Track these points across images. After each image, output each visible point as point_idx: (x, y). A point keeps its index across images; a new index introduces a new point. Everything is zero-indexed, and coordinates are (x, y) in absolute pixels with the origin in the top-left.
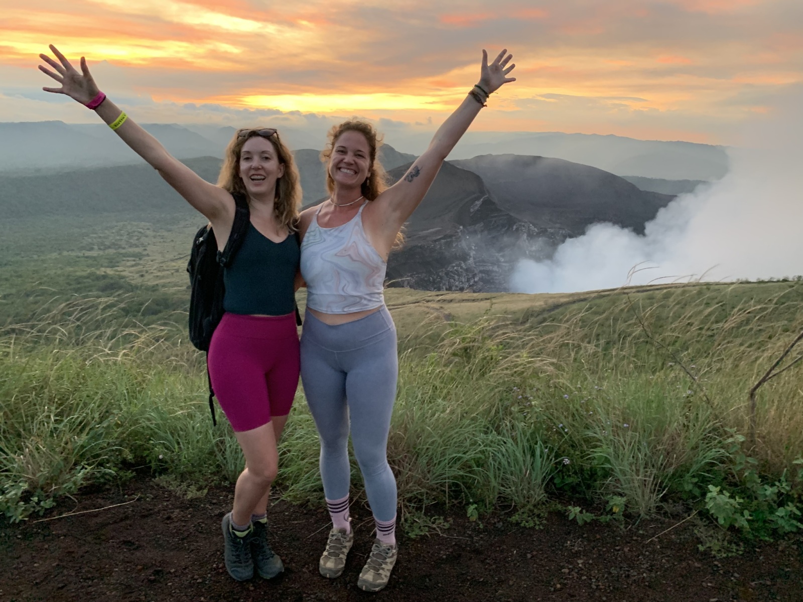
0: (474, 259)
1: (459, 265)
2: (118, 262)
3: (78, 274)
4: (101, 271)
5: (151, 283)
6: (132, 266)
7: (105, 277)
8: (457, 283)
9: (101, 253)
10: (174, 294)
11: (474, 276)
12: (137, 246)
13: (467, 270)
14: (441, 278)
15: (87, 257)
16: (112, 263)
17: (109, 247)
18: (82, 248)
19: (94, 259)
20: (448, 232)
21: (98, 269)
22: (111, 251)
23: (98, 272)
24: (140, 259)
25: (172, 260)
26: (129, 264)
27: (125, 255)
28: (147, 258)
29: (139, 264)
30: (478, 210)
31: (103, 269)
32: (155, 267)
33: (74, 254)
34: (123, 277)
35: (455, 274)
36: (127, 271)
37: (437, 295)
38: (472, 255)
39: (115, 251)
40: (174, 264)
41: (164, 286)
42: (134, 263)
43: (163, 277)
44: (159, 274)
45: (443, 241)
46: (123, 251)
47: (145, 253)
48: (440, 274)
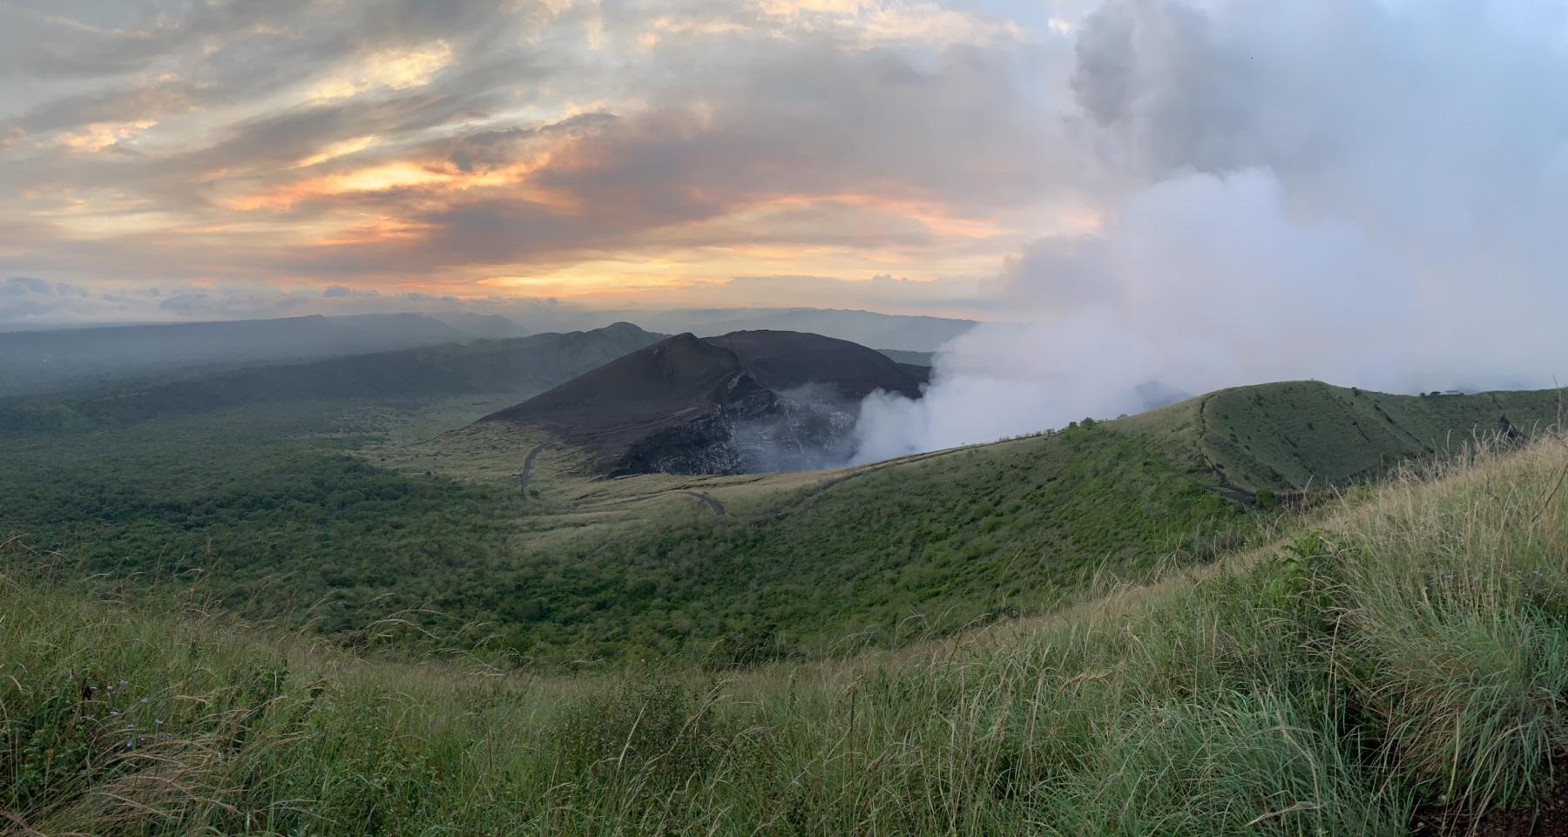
0: (735, 438)
1: (721, 446)
2: (360, 446)
3: (325, 455)
4: (346, 453)
5: (391, 468)
6: (375, 449)
7: (348, 459)
8: (719, 466)
9: (346, 435)
10: (412, 480)
11: (737, 456)
12: (380, 431)
13: (728, 451)
14: (701, 461)
15: (334, 439)
16: (356, 446)
17: (354, 431)
18: (330, 431)
19: (339, 440)
20: (706, 412)
21: (343, 451)
22: (356, 434)
23: (342, 454)
24: (382, 443)
25: (412, 445)
26: (373, 446)
27: (368, 438)
28: (388, 442)
29: (381, 448)
30: (736, 387)
31: (347, 451)
32: (396, 452)
33: (323, 436)
34: (365, 460)
35: (716, 456)
36: (369, 455)
37: (699, 480)
38: (732, 434)
39: (359, 435)
40: (413, 449)
41: (404, 471)
42: (376, 446)
43: (404, 462)
44: (399, 459)
45: (701, 421)
46: (366, 435)
47: (387, 437)
48: (700, 456)
